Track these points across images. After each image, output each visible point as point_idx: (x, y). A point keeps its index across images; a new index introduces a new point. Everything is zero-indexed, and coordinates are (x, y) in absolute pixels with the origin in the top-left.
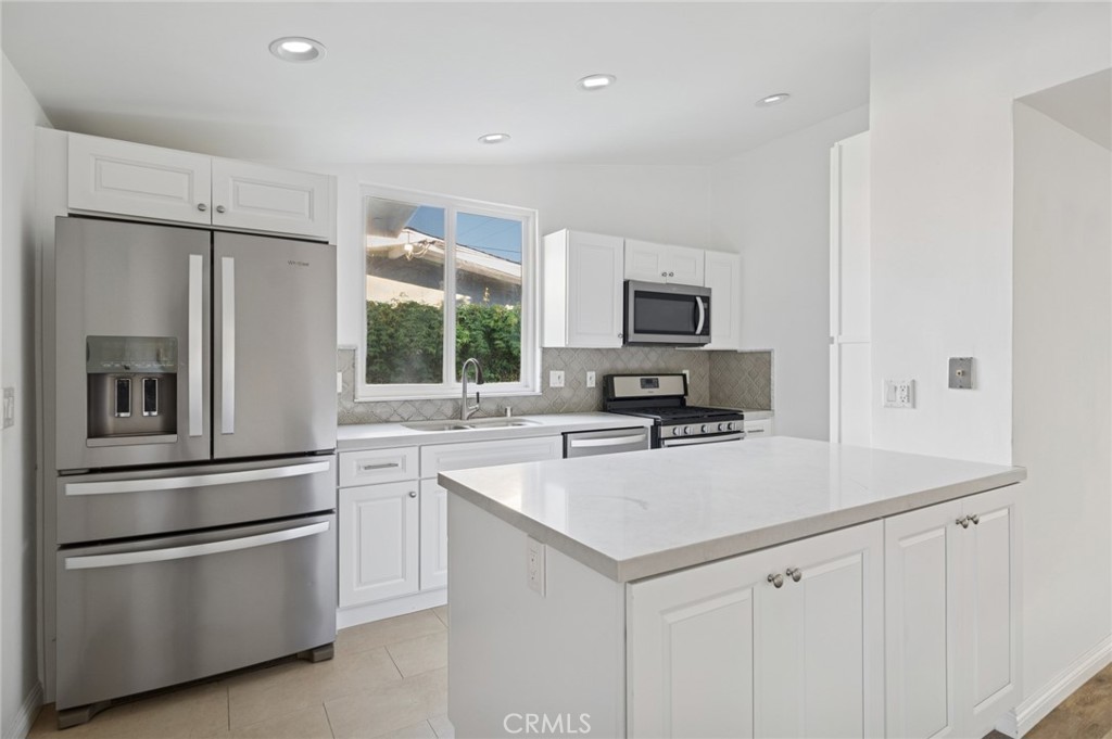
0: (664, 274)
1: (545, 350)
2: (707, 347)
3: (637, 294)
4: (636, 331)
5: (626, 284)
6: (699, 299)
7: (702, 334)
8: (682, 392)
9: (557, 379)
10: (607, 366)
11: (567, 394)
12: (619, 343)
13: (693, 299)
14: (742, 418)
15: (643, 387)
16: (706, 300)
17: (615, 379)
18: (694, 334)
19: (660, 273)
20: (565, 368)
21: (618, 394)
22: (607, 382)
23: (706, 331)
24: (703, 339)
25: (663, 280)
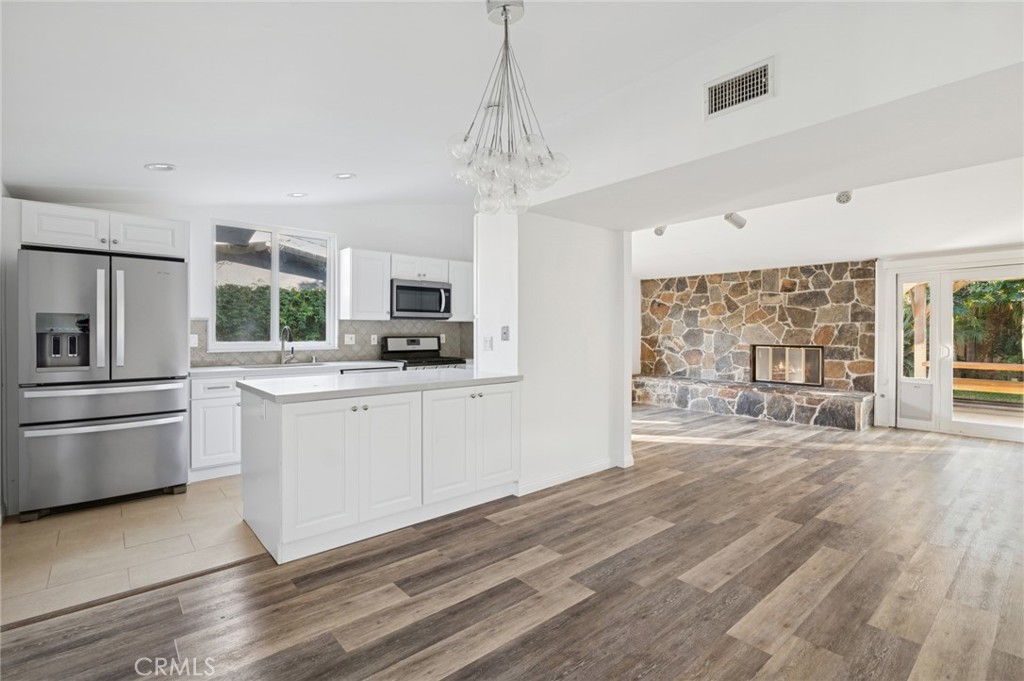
0: (419, 275)
1: (341, 322)
2: (450, 320)
3: (398, 287)
4: (397, 310)
5: (392, 281)
6: (442, 291)
7: (445, 311)
8: (436, 348)
9: (350, 339)
10: (385, 331)
11: (357, 349)
12: (388, 318)
13: (438, 290)
14: (465, 362)
15: (408, 344)
16: (448, 291)
17: (389, 340)
18: (439, 311)
19: (416, 274)
20: (356, 332)
21: (390, 349)
22: (384, 341)
23: (448, 309)
24: (446, 315)
25: (419, 279)
